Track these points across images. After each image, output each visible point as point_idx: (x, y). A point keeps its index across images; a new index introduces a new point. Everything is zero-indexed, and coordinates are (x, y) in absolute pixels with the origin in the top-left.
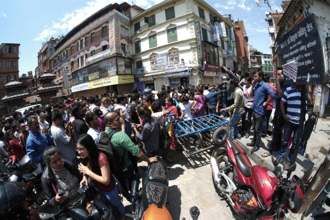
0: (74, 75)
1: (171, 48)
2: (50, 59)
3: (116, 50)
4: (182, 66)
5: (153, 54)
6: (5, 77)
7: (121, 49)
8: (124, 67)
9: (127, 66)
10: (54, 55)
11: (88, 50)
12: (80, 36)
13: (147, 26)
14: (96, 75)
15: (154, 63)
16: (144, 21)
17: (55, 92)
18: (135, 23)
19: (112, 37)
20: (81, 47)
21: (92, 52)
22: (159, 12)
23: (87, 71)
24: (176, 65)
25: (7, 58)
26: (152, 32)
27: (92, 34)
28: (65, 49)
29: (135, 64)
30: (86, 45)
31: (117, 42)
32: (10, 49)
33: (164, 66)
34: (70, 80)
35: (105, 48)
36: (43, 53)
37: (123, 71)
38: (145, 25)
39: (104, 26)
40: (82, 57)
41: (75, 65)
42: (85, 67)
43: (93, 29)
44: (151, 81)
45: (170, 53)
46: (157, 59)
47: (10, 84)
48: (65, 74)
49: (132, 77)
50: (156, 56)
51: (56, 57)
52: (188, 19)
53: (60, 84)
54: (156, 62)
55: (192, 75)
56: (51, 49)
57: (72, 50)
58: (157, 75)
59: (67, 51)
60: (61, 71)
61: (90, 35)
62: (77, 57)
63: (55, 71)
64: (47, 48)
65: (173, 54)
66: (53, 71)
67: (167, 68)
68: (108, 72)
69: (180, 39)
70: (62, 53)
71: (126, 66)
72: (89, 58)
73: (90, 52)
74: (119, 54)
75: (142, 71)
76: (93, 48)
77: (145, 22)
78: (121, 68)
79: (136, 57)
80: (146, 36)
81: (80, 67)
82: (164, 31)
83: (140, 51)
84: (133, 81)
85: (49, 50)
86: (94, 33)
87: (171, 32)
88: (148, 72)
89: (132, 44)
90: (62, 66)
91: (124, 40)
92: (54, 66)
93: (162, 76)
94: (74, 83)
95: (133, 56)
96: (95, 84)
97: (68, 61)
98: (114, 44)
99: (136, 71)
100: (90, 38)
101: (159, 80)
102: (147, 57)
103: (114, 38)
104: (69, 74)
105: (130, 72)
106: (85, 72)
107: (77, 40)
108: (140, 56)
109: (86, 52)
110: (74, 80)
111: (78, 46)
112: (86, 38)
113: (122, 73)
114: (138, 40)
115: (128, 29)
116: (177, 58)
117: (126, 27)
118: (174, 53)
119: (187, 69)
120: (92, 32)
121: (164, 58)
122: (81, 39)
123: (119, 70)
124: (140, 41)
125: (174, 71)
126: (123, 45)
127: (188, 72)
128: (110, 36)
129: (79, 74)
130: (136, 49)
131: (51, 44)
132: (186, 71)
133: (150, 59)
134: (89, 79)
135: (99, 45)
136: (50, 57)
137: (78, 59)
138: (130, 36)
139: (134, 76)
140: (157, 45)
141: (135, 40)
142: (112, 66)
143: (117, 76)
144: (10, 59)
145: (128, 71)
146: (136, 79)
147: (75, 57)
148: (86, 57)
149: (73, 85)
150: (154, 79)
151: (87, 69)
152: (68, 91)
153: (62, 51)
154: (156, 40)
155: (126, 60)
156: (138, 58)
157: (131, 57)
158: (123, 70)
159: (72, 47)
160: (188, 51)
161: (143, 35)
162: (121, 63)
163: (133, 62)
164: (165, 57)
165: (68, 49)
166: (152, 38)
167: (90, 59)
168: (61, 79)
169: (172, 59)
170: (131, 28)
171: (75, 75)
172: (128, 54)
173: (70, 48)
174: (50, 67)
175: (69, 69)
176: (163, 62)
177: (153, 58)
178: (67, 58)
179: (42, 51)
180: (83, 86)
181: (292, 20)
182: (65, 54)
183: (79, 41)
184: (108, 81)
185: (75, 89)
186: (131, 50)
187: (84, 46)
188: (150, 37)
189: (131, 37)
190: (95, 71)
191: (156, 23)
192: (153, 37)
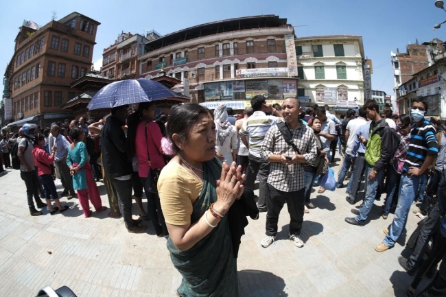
1: (340, 84)
2: (141, 58)
4: (353, 103)
5: (321, 85)
11: (241, 60)
13: (313, 55)
14: (262, 93)
15: (321, 95)
16: (309, 48)
19: (291, 56)
21: (248, 64)
22: (327, 44)
23: (243, 86)
24: (345, 101)
25: (77, 38)
26: (319, 62)
27: (247, 41)
33: (332, 100)
38: (309, 53)
39: (270, 38)
41: (208, 74)
46: (325, 91)
50: (324, 88)
51: (153, 57)
52: (357, 62)
54: (323, 94)
56: (140, 45)
57: (200, 53)
59: (187, 52)
61: (244, 41)
62: (215, 64)
65: (341, 90)
67: (338, 103)
68: (285, 94)
69: (349, 78)
70: (173, 54)
72: (241, 70)
73: (244, 63)
76: (251, 60)
81: (221, 79)
82: (332, 67)
83: (304, 78)
86: (252, 41)
87: (341, 69)
92: (146, 70)
94: (208, 98)
97: (192, 66)
98: (296, 65)
100: (244, 46)
102: (313, 86)
103: (294, 59)
104: (192, 84)
106: (237, 86)
108: (302, 83)
109: (237, 61)
111: (216, 49)
112: (235, 44)
114: (302, 66)
116: (346, 95)
118: (343, 89)
119: (357, 106)
122: (225, 42)
125: (345, 106)
128: (288, 55)
129: (223, 86)
133: (316, 89)
136: (141, 55)
137: (216, 67)
140: (324, 78)
142: (290, 88)
144: (82, 40)
148: (236, 68)
151: (242, 82)
153: (173, 51)
154: (324, 72)
156: (299, 85)
159: (200, 48)
160: (356, 90)
161: (307, 63)
164: (334, 92)
165: (190, 50)
166: (318, 69)
169: (341, 95)
176: (331, 96)
177: (320, 89)
178: (187, 61)
179: (119, 46)
181: (426, 74)
187: (232, 52)
188: (315, 67)
190: (260, 89)
191: (324, 55)
192: (319, 67)
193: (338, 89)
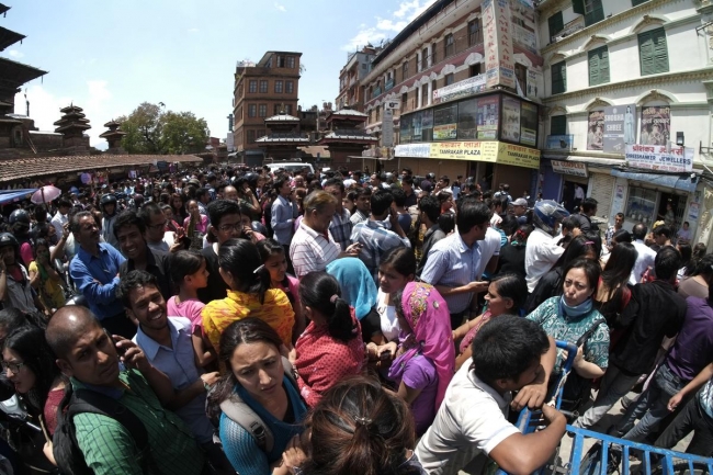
0: (405, 121)
1: (648, 92)
2: (363, 83)
3: (501, 78)
4: (675, 156)
5: (599, 102)
6: (271, 106)
7: (514, 77)
8: (518, 125)
9: (529, 123)
10: (370, 77)
11: (438, 73)
12: (420, 42)
13: (582, 23)
14: (449, 130)
15: (598, 130)
16: (571, 8)
17: (359, 147)
18: (550, 14)
19: (490, 44)
20: (424, 65)
21: (446, 76)
23: (431, 118)
24: (658, 148)
25: (276, 76)
26: (594, 39)
27: (447, 37)
28: (391, 67)
29: (549, 122)
30: (434, 61)
31: (504, 59)
32: (282, 61)
33: (624, 144)
34: (396, 130)
35: (476, 70)
36: (349, 72)
37: (516, 134)
38: (575, 20)
39: (471, 18)
40: (425, 87)
41: (409, 101)
42: (429, 109)
43: (448, 27)
44: (580, 177)
45: (643, 108)
46: (608, 118)
47: (276, 118)
48: (387, 116)
49: (536, 154)
50: (605, 108)
51: (373, 81)
53: (377, 134)
54: (602, 127)
55: (698, 193)
56: (364, 66)
57: (405, 69)
58: (599, 165)
59: (395, 71)
60: (381, 109)
61: (442, 38)
62: (415, 85)
63: (370, 107)
64: (356, 63)
65: (653, 111)
66: (366, 107)
67: (632, 152)
68: (479, 128)
69: (676, 66)
70: (385, 75)
71: (525, 123)
72: (439, 90)
73: (441, 76)
74: (508, 88)
75: (565, 144)
76: (449, 69)
77: (576, 10)
78: (511, 124)
79: (552, 105)
80: (580, 50)
81: (419, 108)
82: (629, 40)
83: (564, 90)
84: (535, 164)
85: (360, 66)
86: (451, 34)
87: (650, 42)
88: (579, 150)
89: (544, 70)
90: (384, 99)
91: (523, 55)
92: (369, 98)
93: (613, 172)
94: (403, 139)
95: (545, 100)
96: (444, 149)
97: (397, 91)
98: (497, 61)
99: (549, 141)
100: (442, 46)
101: (603, 181)
102: (580, 108)
103: (495, 47)
104: (396, 118)
105: (533, 141)
106: (426, 120)
107: (414, 50)
108: (564, 102)
109: (434, 76)
110: (402, 132)
111: (417, 62)
112: (434, 46)
113: (513, 138)
114: (560, 60)
115: (532, 30)
116: (664, 128)
117: (528, 23)
118: (658, 108)
119: (689, 168)
120: (447, 32)
121: (627, 121)
122: (424, 47)
123: (505, 128)
124: (563, 63)
125: (650, 165)
126: (520, 69)
127: (689, 180)
128: (486, 43)
129: (414, 120)
130: (553, 82)
131: (364, 57)
132: (684, 175)
133: (588, 114)
134: (435, 137)
135: (462, 63)
136: (361, 80)
137: (417, 89)
138: (538, 47)
139: (542, 152)
140: (608, 79)
141: (551, 60)
142: (488, 115)
143: (497, 143)
144: (282, 77)
145: (528, 137)
146: (545, 162)
147: (410, 85)
148: (434, 88)
149: (401, 143)
150: (590, 174)
151: (432, 113)
152: (388, 151)
153: (385, 71)
154: (607, 63)
155: (526, 107)
156: (556, 108)
157: (539, 102)
158: (515, 130)
159: (405, 64)
160: (700, 108)
161: (572, 48)
162: (513, 112)
163: (544, 117)
164: (629, 117)
165: (397, 67)
166: (596, 57)
167: (443, 93)
168: (380, 126)
169: (649, 127)
170: (539, 29)
171: (407, 120)
172: (533, 93)
173: (401, 65)
174: (361, 100)
175: (398, 107)
176: (622, 132)
177: (597, 114)
178: (394, 85)
179: (348, 68)
180: (420, 150)
182: (392, 76)
183: (420, 52)
184: (474, 149)
185: (403, 150)
186: (540, 85)
187: (429, 62)
188: (591, 54)
189: (542, 50)
190: (449, 122)
191: (606, 13)
192: (598, 53)
193: (641, 109)
